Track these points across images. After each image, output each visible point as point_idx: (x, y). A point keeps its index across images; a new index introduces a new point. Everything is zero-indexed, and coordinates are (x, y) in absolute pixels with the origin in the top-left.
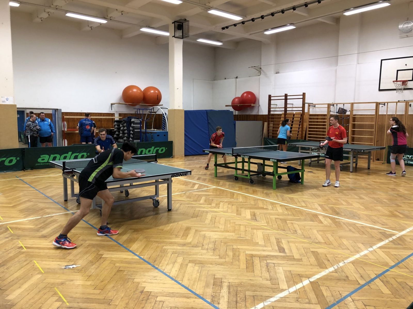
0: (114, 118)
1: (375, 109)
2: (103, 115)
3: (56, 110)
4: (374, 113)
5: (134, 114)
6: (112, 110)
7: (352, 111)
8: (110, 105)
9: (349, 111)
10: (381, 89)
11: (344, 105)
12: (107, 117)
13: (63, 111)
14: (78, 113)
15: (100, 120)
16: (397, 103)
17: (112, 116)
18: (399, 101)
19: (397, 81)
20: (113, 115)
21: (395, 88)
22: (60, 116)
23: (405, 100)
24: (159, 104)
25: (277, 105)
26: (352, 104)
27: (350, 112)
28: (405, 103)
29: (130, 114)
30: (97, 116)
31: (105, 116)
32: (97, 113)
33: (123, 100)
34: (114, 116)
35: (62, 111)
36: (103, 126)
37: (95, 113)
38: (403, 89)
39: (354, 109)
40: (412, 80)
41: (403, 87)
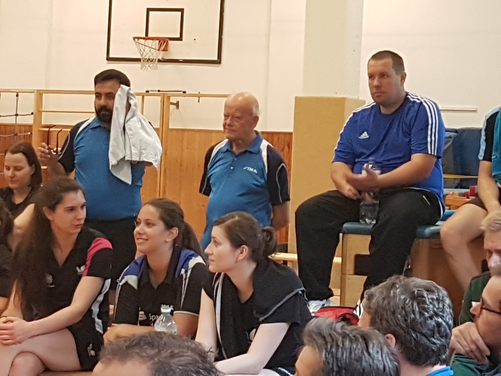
7: (38, 113)
9: (32, 114)
10: (111, 56)
11: (17, 96)
16: (143, 97)
18: (147, 92)
19: (147, 38)
21: (139, 56)
23: (159, 91)
26: (40, 94)
27: (32, 116)
28: (159, 99)
38: (159, 61)
39: (43, 109)
40: (180, 39)
41: (161, 55)
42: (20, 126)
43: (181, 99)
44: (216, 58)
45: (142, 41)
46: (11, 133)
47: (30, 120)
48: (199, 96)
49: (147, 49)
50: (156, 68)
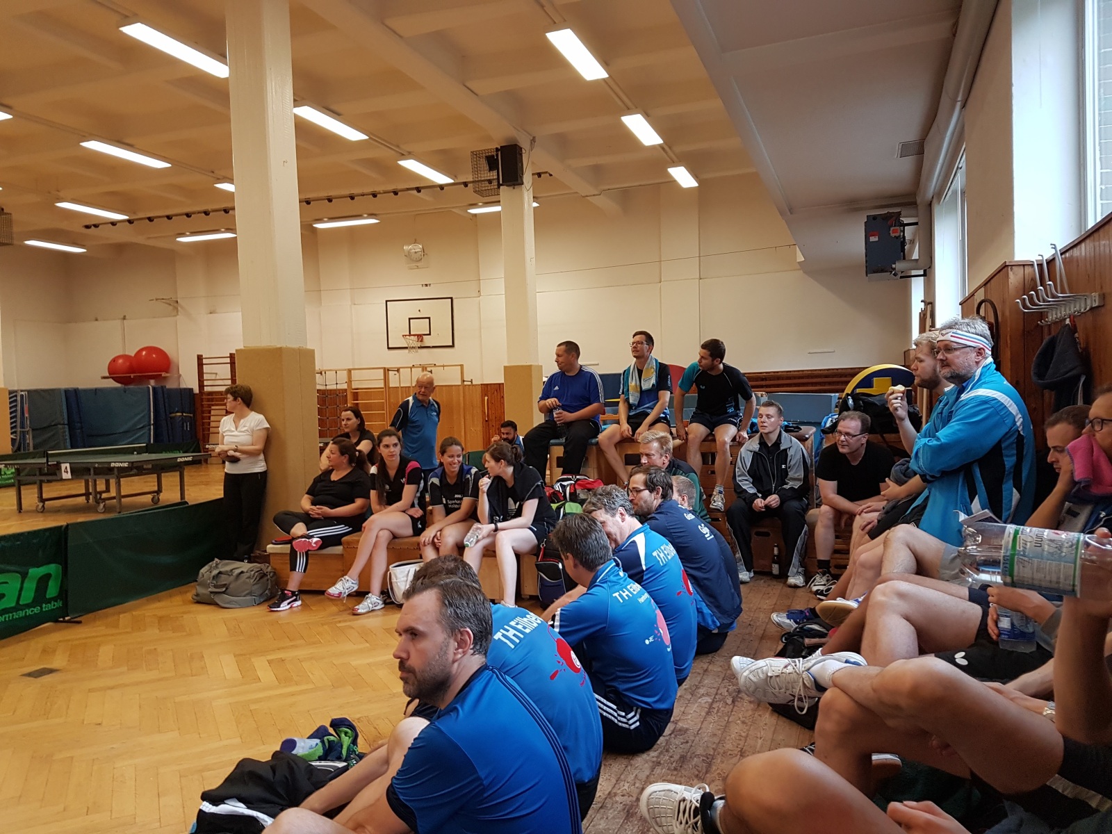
1: (383, 378)
4: (383, 386)
7: (350, 382)
9: (346, 382)
10: (390, 346)
11: (336, 373)
16: (411, 369)
18: (413, 366)
19: (410, 335)
21: (407, 346)
23: (421, 364)
25: (216, 374)
26: (350, 371)
27: (346, 384)
38: (419, 348)
39: (353, 379)
40: (430, 334)
41: (419, 344)
42: (339, 390)
43: (432, 369)
44: (451, 344)
45: (408, 337)
46: (334, 394)
47: (345, 386)
48: (444, 366)
49: (411, 342)
50: (417, 352)
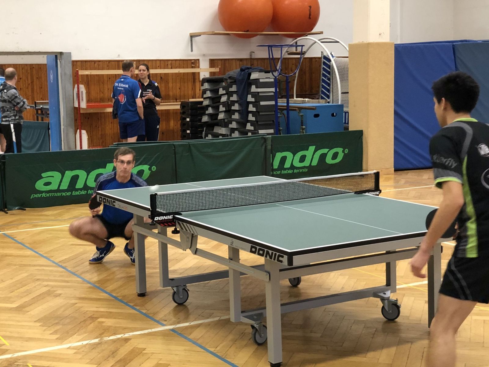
0: (199, 73)
2: (171, 64)
3: (57, 56)
5: (246, 59)
6: (192, 51)
8: (188, 36)
12: (182, 71)
13: (76, 57)
14: (110, 61)
15: (163, 78)
17: (192, 67)
20: (194, 63)
22: (69, 70)
24: (313, 31)
29: (238, 59)
30: (156, 68)
31: (176, 68)
32: (156, 60)
33: (220, 24)
34: (199, 67)
35: (74, 58)
36: (171, 94)
37: (152, 60)
